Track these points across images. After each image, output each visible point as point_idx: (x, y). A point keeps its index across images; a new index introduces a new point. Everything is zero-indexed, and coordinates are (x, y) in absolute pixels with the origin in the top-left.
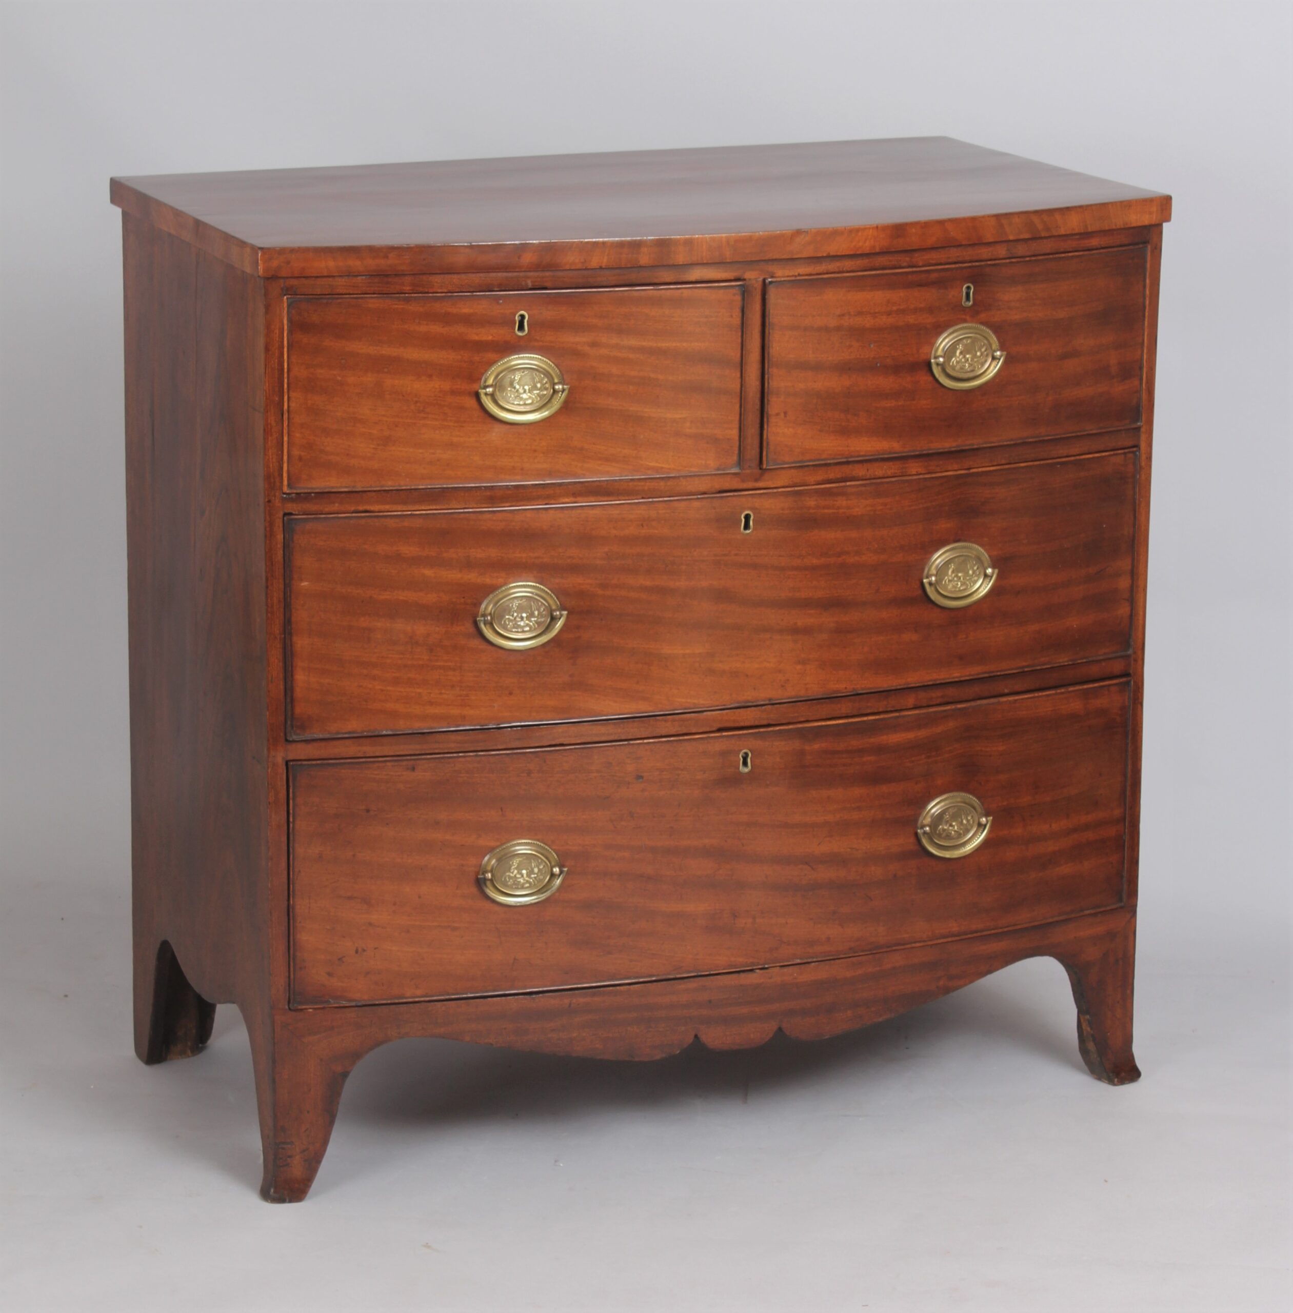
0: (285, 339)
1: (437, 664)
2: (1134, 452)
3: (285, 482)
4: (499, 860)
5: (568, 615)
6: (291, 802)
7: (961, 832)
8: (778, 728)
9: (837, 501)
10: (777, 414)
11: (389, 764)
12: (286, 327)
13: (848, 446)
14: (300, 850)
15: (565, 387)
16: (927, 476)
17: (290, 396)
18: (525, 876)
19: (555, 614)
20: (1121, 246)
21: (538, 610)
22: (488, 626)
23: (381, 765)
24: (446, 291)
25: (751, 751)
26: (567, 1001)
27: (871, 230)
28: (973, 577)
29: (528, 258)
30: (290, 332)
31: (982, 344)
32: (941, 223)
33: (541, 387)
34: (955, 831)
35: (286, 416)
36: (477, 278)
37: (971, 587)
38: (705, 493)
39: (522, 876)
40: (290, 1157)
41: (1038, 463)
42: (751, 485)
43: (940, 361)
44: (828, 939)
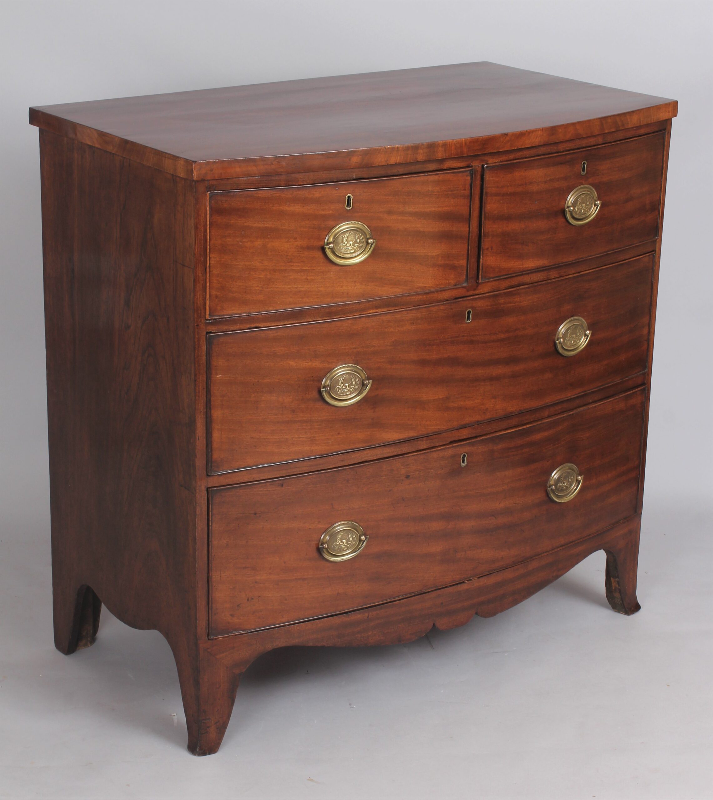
0: (208, 220)
1: (297, 419)
2: (653, 254)
3: (208, 313)
4: (330, 536)
5: (372, 382)
6: (210, 513)
7: (568, 486)
8: (482, 438)
9: (514, 298)
10: (488, 249)
11: (268, 484)
12: (208, 213)
13: (522, 265)
14: (215, 542)
15: (374, 240)
16: (560, 279)
17: (211, 257)
18: (345, 543)
19: (365, 382)
20: (654, 133)
21: (355, 381)
22: (327, 393)
23: (264, 484)
24: (306, 183)
25: (466, 453)
26: (367, 615)
27: (539, 132)
28: (579, 337)
29: (355, 160)
30: (211, 215)
31: (590, 197)
32: (573, 124)
33: (360, 241)
34: (565, 486)
35: (208, 270)
36: (323, 175)
37: (578, 342)
38: (447, 300)
39: (344, 543)
40: (209, 727)
41: (611, 265)
42: (471, 293)
43: (571, 209)
44: (502, 557)
